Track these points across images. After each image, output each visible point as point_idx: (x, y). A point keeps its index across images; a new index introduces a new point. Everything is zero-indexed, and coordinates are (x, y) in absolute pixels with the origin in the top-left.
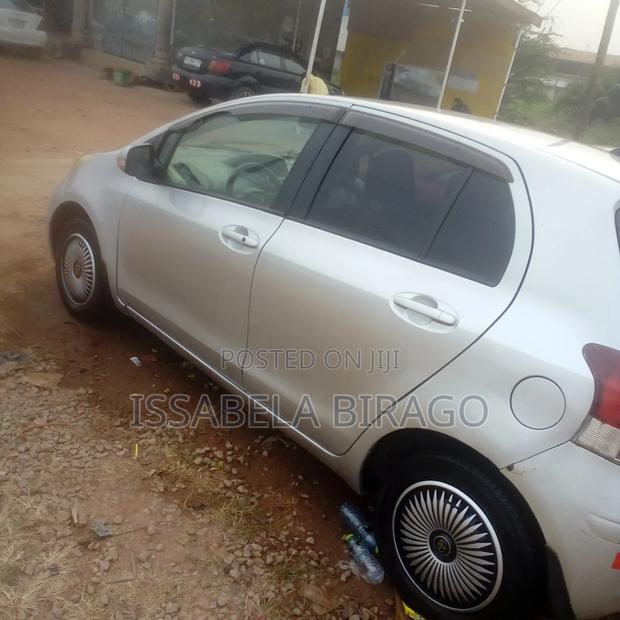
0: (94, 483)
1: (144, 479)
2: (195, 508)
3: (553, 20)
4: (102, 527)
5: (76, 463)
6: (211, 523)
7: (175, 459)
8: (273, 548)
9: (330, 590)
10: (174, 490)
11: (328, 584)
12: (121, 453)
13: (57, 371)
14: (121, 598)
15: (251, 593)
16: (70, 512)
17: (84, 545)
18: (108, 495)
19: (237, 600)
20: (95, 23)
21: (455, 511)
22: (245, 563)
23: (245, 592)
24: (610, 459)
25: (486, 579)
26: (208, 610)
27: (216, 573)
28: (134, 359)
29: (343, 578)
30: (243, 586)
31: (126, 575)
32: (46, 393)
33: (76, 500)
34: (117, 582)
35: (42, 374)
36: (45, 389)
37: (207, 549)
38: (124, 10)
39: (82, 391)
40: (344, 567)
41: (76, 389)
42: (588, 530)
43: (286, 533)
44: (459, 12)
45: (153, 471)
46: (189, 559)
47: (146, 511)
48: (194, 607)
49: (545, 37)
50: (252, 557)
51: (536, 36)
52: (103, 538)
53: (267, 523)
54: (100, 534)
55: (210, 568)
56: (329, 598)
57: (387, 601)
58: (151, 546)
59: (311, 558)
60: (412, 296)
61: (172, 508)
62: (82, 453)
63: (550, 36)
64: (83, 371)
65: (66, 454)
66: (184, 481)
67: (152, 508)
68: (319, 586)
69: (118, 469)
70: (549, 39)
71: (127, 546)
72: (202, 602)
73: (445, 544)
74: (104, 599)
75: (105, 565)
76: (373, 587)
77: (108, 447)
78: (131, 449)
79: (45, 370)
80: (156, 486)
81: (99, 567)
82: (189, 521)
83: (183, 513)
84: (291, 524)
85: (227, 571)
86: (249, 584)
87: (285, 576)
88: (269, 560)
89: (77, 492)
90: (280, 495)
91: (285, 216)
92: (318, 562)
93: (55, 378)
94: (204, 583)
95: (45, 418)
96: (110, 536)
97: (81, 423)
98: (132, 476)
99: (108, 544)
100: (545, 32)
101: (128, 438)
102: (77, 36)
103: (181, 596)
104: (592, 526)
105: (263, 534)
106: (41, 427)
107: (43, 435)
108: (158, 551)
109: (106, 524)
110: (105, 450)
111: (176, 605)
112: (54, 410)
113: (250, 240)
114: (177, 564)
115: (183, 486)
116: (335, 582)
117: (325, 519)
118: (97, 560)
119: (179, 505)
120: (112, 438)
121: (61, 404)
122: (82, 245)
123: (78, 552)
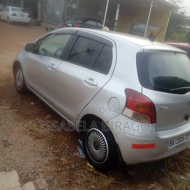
0: (12, 132)
1: (26, 132)
2: (37, 139)
3: (185, 8)
4: (11, 142)
5: (8, 127)
6: (41, 142)
7: (36, 127)
8: (56, 149)
9: (69, 159)
10: (33, 134)
11: (69, 158)
12: (21, 125)
13: (10, 105)
14: (11, 158)
15: (46, 159)
16: (3, 138)
17: (5, 145)
18: (15, 135)
19: (42, 160)
20: (44, 15)
21: (98, 136)
22: (47, 152)
23: (45, 158)
24: (130, 118)
25: (105, 154)
26: (33, 162)
27: (38, 154)
28: (32, 103)
29: (74, 156)
30: (45, 157)
31: (14, 153)
32: (5, 111)
33: (6, 135)
34: (11, 154)
35: (6, 106)
36: (5, 110)
37: (38, 148)
38: (52, 11)
39: (15, 110)
40: (75, 154)
41: (14, 110)
42: (124, 137)
43: (61, 146)
44: (150, 6)
45: (28, 130)
46: (32, 150)
47: (24, 139)
48: (30, 161)
49: (183, 13)
50: (50, 151)
51: (180, 13)
52: (10, 144)
53: (57, 143)
54: (10, 143)
55: (37, 153)
56: (68, 161)
57: (84, 162)
58: (23, 147)
59: (66, 152)
60: (88, 79)
61: (31, 138)
62: (11, 125)
63: (185, 13)
64: (17, 106)
65: (7, 125)
66: (37, 132)
67: (25, 138)
68: (66, 158)
69: (19, 129)
70: (184, 14)
71: (16, 146)
72: (33, 160)
73: (96, 145)
74: (6, 158)
75: (9, 150)
76: (82, 159)
77: (18, 124)
78: (24, 124)
79: (6, 105)
80: (28, 133)
81: (7, 151)
82: (35, 142)
83: (34, 140)
84: (63, 144)
85: (41, 154)
86: (46, 157)
87: (57, 155)
88: (54, 151)
89: (7, 134)
90: (63, 137)
91: (62, 60)
92: (68, 153)
93: (8, 107)
94: (34, 156)
95: (3, 116)
96: (12, 144)
97: (12, 118)
98: (23, 131)
99: (11, 146)
100: (183, 11)
101: (24, 122)
102: (39, 19)
103: (27, 158)
104: (125, 136)
105: (55, 146)
106: (2, 118)
107: (1, 120)
108: (24, 148)
109: (12, 141)
110: (17, 124)
111: (25, 160)
112: (6, 115)
113: (54, 67)
114: (29, 151)
115: (36, 134)
116: (71, 157)
117: (74, 143)
118: (7, 149)
119: (33, 138)
120: (20, 122)
121: (8, 113)
122: (20, 72)
123: (3, 147)
